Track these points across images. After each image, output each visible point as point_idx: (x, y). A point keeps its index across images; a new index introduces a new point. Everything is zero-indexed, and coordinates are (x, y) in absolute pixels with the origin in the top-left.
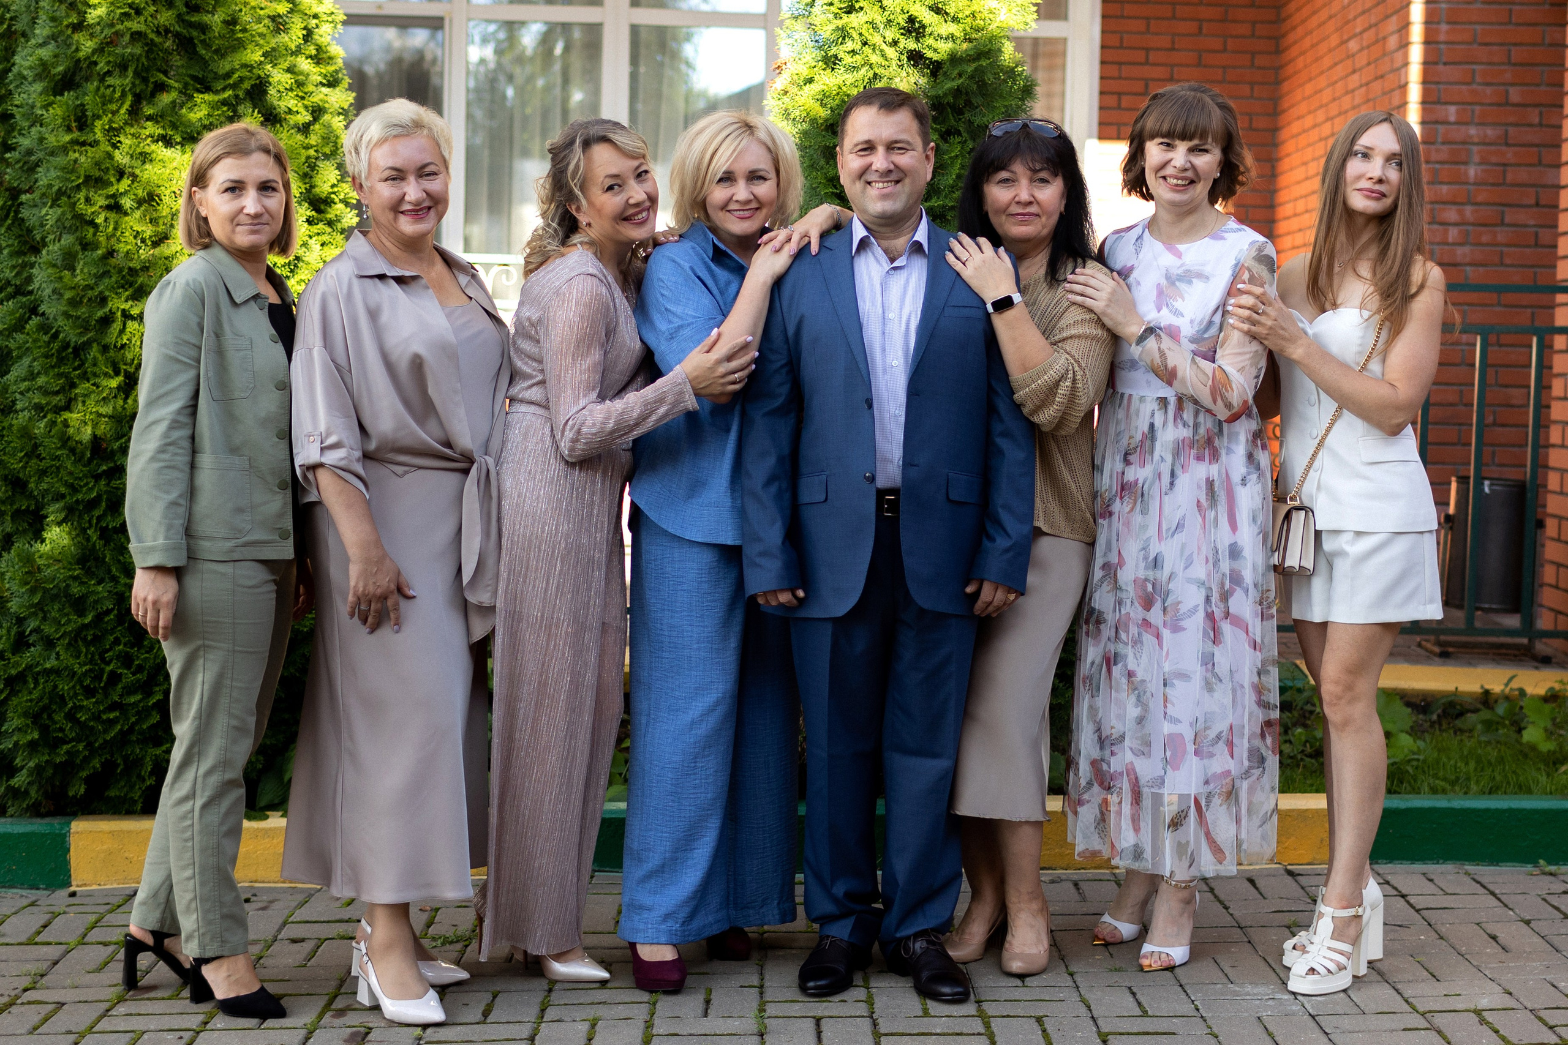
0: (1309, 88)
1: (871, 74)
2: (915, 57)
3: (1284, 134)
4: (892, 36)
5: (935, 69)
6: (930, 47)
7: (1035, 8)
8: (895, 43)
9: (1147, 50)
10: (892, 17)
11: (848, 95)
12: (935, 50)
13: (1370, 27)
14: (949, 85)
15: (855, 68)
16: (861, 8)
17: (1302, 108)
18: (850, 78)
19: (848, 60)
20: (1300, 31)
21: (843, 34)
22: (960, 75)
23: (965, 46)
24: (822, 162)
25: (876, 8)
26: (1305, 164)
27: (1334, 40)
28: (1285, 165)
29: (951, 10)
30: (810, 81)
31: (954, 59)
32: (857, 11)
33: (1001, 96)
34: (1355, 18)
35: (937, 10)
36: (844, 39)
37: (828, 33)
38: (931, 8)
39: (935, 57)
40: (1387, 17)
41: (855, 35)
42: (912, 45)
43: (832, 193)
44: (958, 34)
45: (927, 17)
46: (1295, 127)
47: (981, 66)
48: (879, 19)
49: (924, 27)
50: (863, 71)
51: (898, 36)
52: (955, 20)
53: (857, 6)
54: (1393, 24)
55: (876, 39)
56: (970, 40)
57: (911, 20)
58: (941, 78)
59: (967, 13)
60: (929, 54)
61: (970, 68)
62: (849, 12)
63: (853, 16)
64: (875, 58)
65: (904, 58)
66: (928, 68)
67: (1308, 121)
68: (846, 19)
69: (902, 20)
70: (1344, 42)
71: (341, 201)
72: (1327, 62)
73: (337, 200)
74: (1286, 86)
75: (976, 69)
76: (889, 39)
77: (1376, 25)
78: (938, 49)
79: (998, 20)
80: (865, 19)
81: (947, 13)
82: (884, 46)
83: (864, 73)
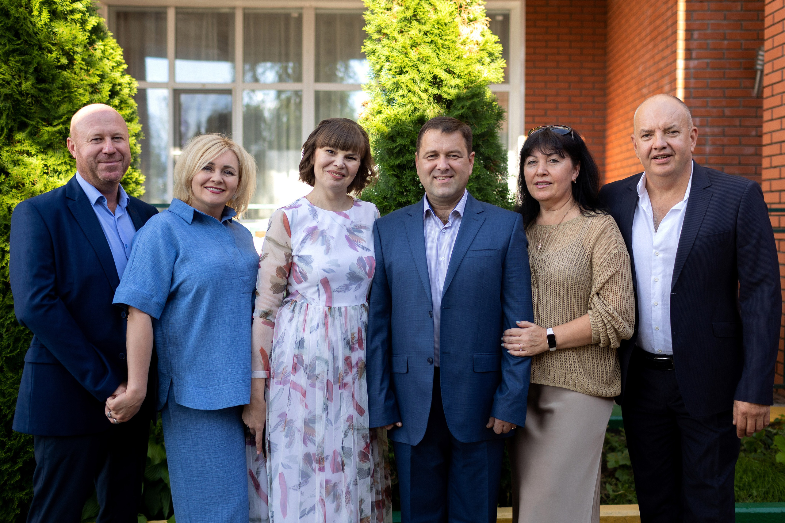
0: (621, 112)
1: (413, 108)
2: (438, 99)
3: (609, 132)
4: (424, 86)
5: (449, 104)
6: (445, 92)
7: (503, 70)
8: (426, 91)
9: (546, 96)
10: (424, 76)
11: (401, 120)
12: (449, 94)
13: (654, 82)
14: (457, 113)
15: (404, 105)
16: (407, 72)
17: (618, 120)
18: (401, 110)
19: (400, 100)
20: (616, 86)
21: (397, 86)
22: (463, 107)
23: (465, 91)
24: (387, 157)
25: (415, 71)
26: (620, 146)
27: (634, 89)
28: (610, 146)
29: (457, 71)
30: (380, 112)
31: (459, 98)
32: (405, 73)
33: (485, 119)
34: (645, 79)
35: (449, 71)
36: (398, 89)
37: (389, 86)
38: (446, 71)
39: (449, 98)
40: (663, 77)
41: (404, 86)
42: (436, 91)
43: (393, 174)
44: (461, 85)
45: (443, 75)
46: (615, 129)
47: (474, 102)
48: (417, 77)
49: (442, 81)
50: (409, 106)
51: (428, 86)
52: (459, 77)
53: (404, 70)
54: (666, 80)
55: (415, 88)
56: (468, 88)
57: (435, 77)
58: (452, 109)
59: (466, 72)
60: (445, 96)
61: (468, 103)
62: (400, 74)
63: (403, 76)
64: (415, 99)
65: (432, 99)
66: (445, 104)
67: (622, 126)
68: (398, 77)
69: (429, 77)
70: (639, 90)
71: (133, 182)
72: (631, 99)
73: (131, 182)
74: (609, 111)
75: (472, 104)
76: (423, 88)
77: (657, 81)
78: (450, 93)
79: (483, 76)
80: (409, 77)
81: (455, 73)
82: (420, 93)
83: (409, 107)
